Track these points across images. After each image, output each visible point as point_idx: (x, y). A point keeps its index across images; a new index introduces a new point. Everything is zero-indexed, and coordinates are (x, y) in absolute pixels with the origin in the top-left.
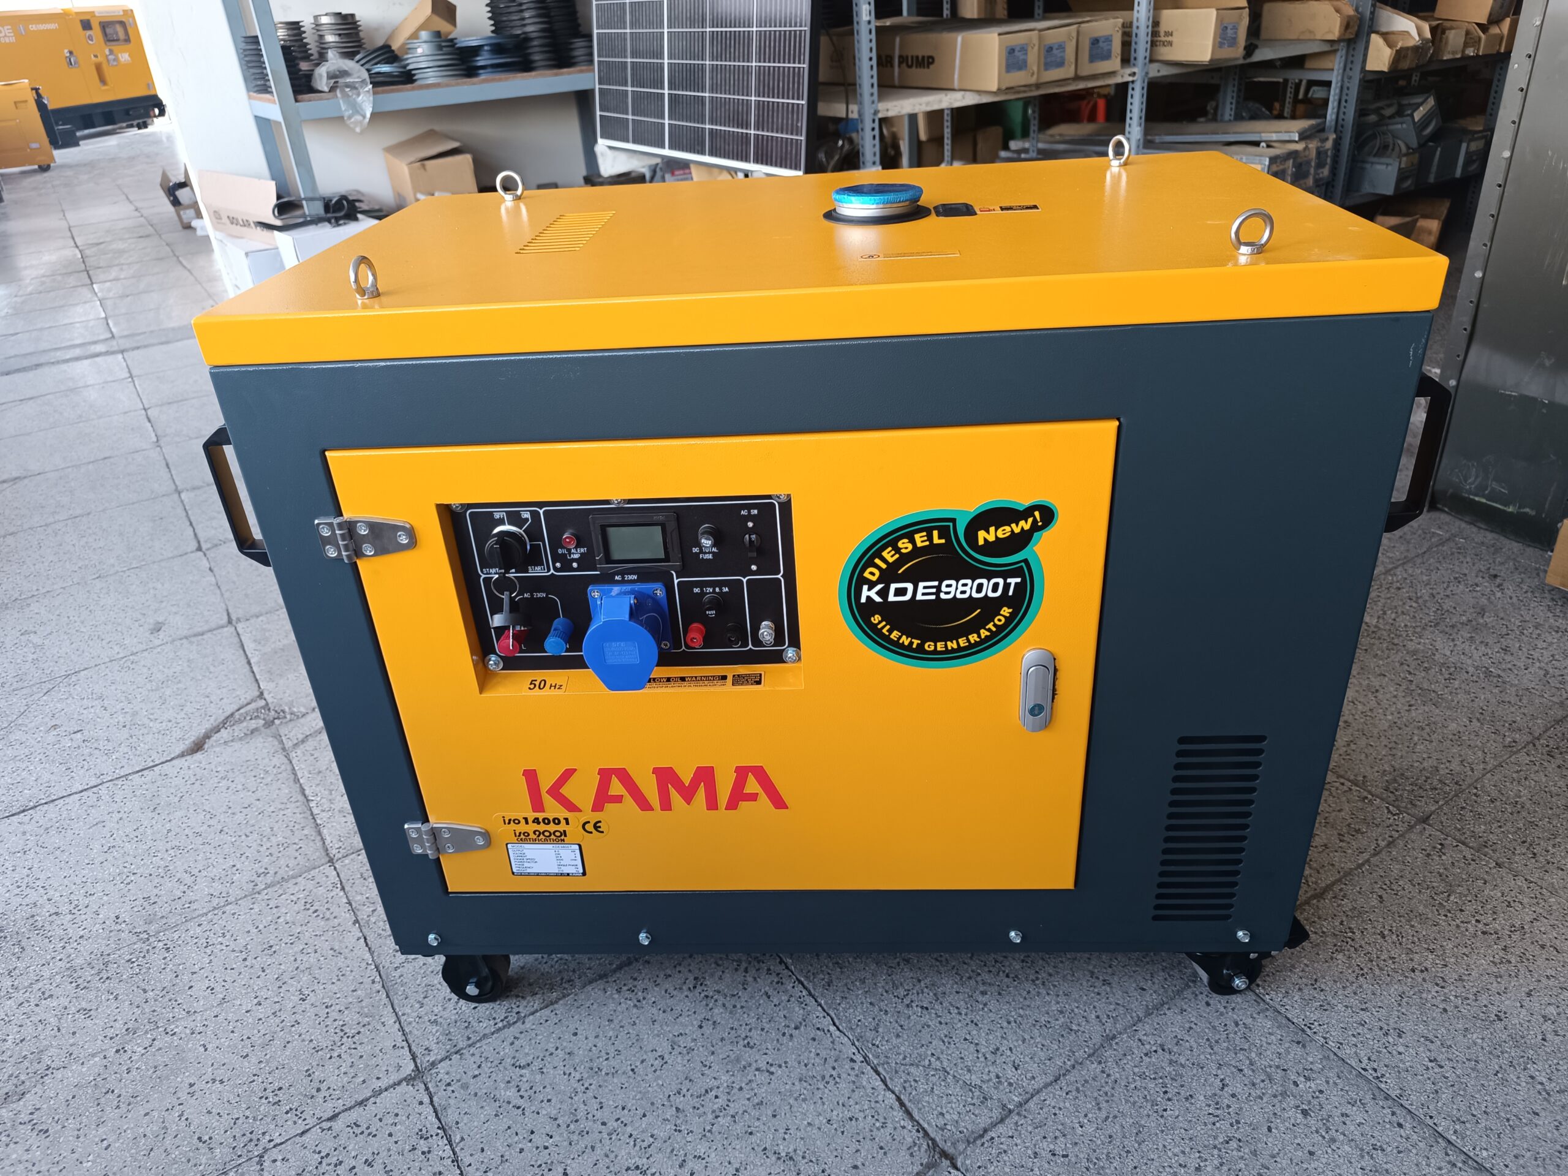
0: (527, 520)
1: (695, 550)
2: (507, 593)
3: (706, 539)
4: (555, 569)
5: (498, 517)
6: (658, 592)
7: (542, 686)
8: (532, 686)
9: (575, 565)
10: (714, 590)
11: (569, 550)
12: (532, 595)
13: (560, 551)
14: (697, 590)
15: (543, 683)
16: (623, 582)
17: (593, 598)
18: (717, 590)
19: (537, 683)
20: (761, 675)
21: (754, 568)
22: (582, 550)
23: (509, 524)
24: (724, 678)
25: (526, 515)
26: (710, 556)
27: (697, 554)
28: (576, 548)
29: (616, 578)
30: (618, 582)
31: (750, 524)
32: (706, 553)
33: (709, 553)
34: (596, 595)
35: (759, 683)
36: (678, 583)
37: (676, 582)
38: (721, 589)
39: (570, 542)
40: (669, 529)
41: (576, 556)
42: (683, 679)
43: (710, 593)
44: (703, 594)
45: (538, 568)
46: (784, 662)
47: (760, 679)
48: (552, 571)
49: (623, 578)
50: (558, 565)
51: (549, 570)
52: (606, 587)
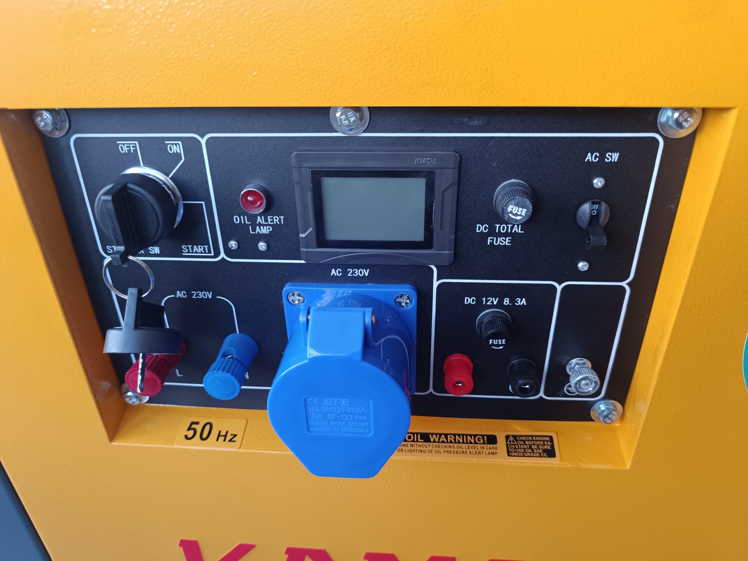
0: (178, 156)
1: (481, 228)
2: (133, 291)
3: (518, 205)
4: (228, 252)
5: (125, 150)
6: (404, 301)
7: (205, 435)
8: (190, 433)
9: (262, 246)
10: (501, 302)
11: (253, 218)
12: (190, 295)
13: (236, 219)
14: (469, 300)
15: (208, 427)
16: (344, 280)
17: (292, 304)
18: (507, 301)
19: (199, 428)
20: (551, 438)
21: (583, 266)
22: (276, 220)
23: (147, 164)
24: (492, 440)
25: (177, 148)
26: (506, 242)
27: (484, 236)
28: (266, 213)
29: (333, 272)
30: (335, 280)
31: (598, 182)
32: (500, 235)
33: (506, 235)
34: (296, 299)
35: (551, 453)
36: (440, 286)
37: (436, 284)
38: (513, 301)
39: (253, 203)
40: (439, 186)
41: (265, 230)
42: (426, 437)
43: (493, 306)
44: (479, 307)
45: (199, 249)
46: (592, 420)
47: (553, 446)
48: (222, 255)
49: (345, 273)
50: (233, 244)
51: (217, 254)
52: (314, 288)
